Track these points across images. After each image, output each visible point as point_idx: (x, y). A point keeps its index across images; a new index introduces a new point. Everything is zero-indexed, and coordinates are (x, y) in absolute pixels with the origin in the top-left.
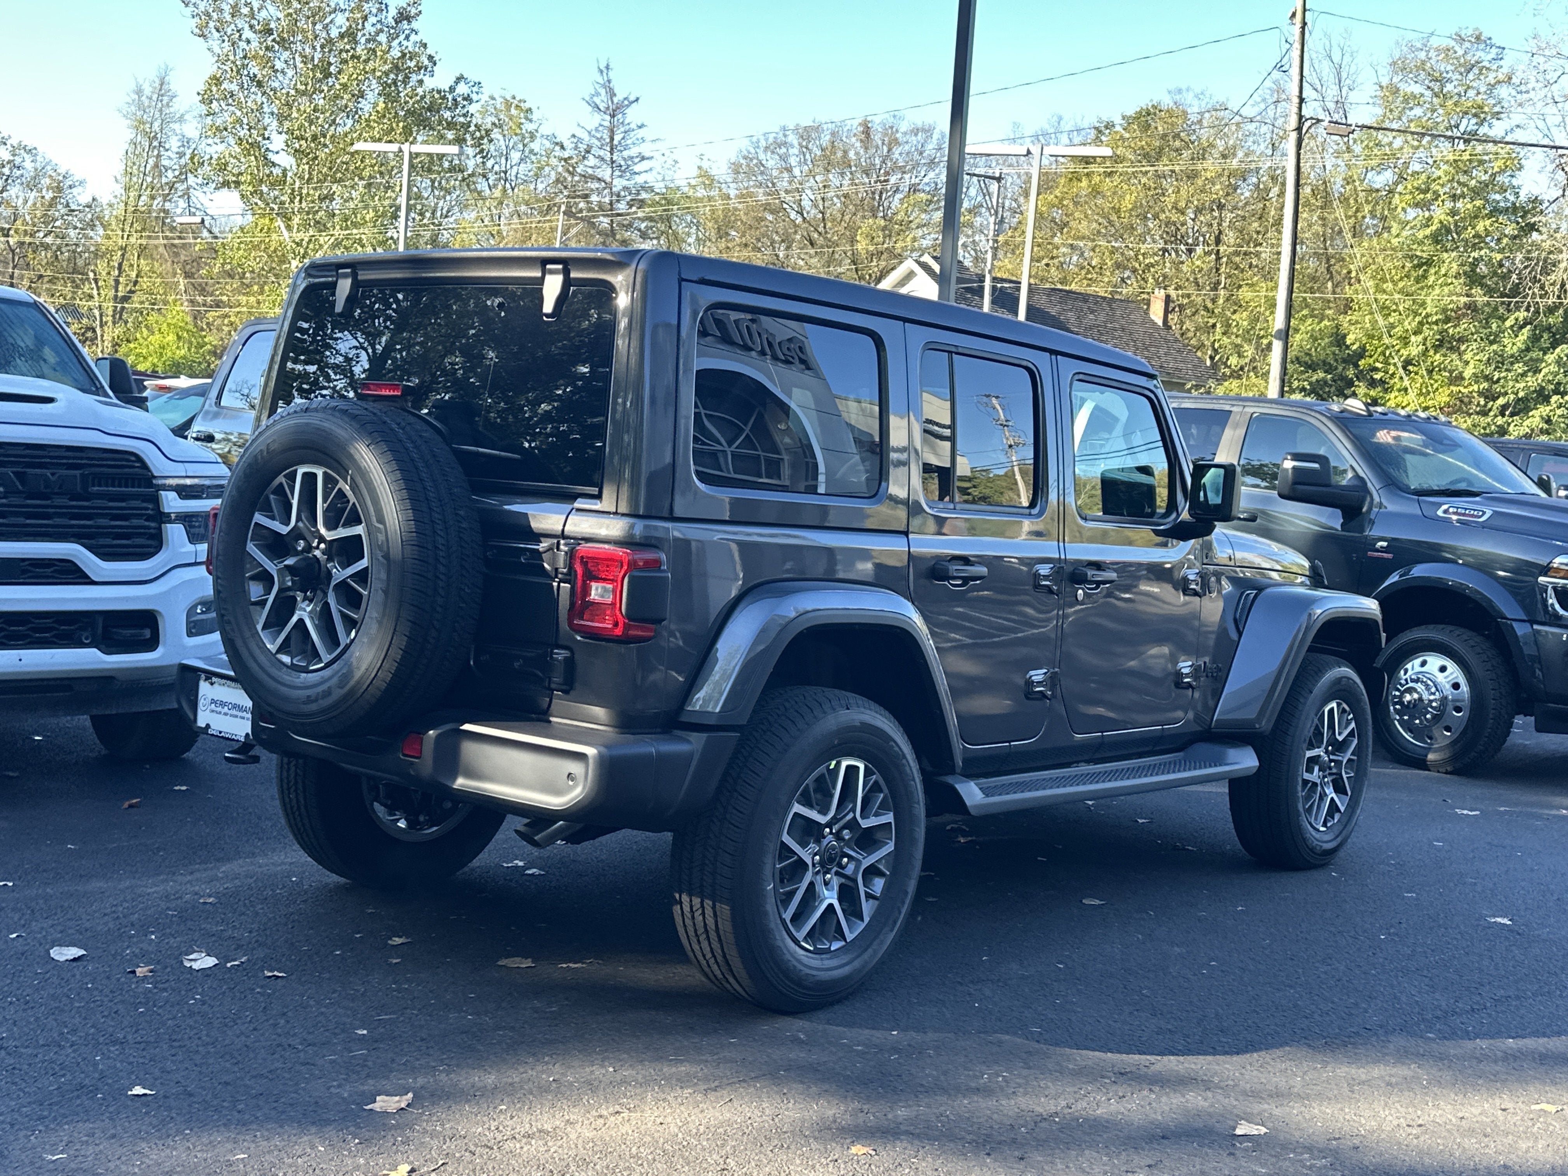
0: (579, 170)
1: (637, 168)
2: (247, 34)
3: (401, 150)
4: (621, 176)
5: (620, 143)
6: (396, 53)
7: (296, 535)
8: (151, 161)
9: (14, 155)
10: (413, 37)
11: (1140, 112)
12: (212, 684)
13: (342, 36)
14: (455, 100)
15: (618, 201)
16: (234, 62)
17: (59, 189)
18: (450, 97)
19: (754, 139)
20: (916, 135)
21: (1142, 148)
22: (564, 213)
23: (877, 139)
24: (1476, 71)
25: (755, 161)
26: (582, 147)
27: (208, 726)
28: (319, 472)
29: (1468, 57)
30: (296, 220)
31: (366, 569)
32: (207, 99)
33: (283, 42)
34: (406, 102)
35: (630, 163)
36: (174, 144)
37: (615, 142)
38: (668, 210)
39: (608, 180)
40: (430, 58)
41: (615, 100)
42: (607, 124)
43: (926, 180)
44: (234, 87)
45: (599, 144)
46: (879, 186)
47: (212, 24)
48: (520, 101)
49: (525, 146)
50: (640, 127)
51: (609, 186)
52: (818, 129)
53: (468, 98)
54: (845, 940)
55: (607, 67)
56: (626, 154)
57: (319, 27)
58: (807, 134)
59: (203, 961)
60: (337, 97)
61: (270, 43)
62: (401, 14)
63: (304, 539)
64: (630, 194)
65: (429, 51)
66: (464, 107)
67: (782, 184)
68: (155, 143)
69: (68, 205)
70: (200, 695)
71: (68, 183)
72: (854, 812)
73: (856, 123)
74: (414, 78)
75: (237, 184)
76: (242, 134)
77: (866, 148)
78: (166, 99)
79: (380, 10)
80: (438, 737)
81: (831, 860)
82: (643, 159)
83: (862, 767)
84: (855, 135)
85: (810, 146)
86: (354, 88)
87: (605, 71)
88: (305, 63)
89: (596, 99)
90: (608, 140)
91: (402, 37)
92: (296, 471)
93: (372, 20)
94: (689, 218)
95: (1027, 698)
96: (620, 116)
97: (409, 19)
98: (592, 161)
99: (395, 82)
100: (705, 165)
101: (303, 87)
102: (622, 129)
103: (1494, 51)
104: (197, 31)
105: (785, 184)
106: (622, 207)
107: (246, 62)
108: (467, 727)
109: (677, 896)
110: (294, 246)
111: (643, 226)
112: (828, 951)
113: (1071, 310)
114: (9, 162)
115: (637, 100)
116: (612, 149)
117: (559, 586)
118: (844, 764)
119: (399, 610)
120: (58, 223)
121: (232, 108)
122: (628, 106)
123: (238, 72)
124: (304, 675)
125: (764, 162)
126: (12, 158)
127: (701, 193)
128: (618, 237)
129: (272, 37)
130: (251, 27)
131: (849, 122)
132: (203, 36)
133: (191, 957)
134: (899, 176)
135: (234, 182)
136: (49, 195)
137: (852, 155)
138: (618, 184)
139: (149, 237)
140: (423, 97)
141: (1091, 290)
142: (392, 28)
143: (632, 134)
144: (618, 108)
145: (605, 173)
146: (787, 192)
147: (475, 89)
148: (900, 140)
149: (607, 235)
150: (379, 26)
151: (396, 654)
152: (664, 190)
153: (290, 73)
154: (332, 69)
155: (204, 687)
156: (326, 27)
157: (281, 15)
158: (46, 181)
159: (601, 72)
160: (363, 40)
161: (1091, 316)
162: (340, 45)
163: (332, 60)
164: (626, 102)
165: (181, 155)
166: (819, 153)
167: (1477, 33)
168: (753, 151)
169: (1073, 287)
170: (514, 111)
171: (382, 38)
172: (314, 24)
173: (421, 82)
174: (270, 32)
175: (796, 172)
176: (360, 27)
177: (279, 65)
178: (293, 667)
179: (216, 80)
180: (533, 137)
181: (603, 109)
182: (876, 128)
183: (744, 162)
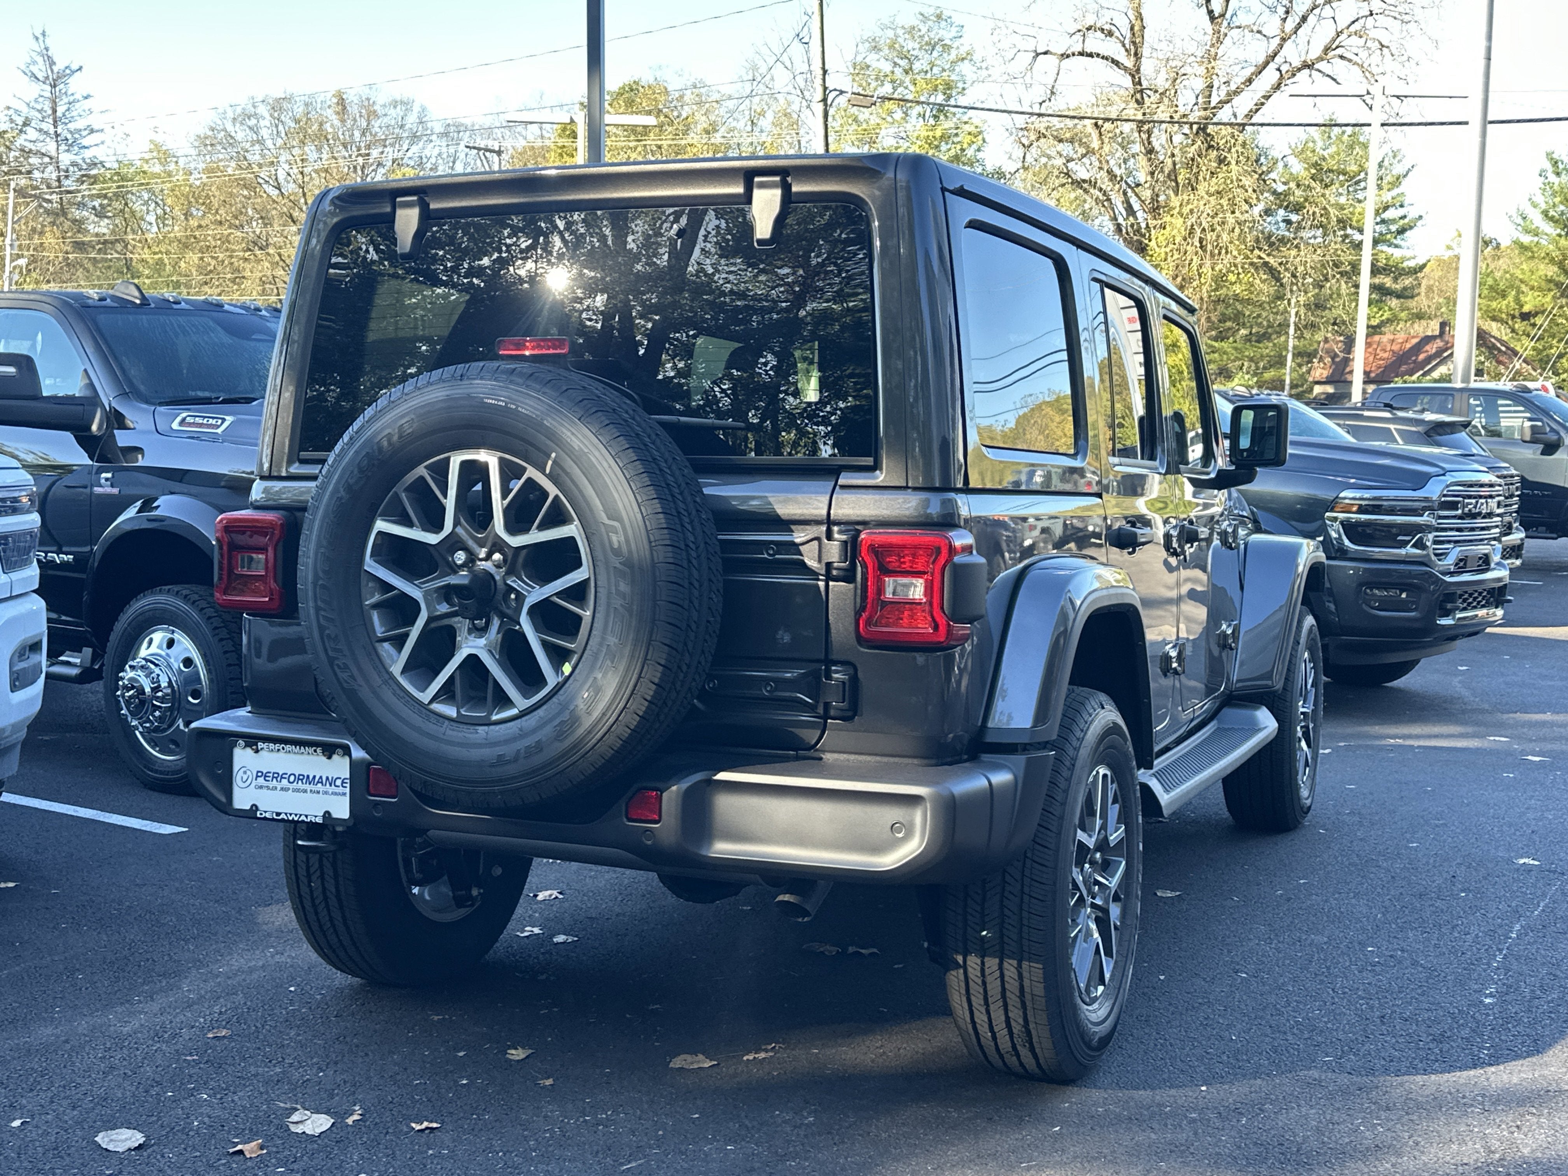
0: (19, 146)
1: (85, 142)
4: (68, 151)
5: (64, 115)
7: (453, 543)
11: (623, 88)
12: (257, 751)
15: (67, 177)
19: (221, 110)
20: (395, 107)
22: (15, 190)
23: (354, 110)
24: (939, 48)
25: (223, 133)
26: (20, 121)
27: (254, 807)
28: (490, 459)
29: (932, 35)
31: (586, 582)
35: (77, 136)
37: (59, 114)
38: (123, 186)
39: (53, 153)
41: (55, 69)
42: (48, 95)
43: (409, 154)
45: (40, 116)
46: (360, 160)
50: (86, 98)
51: (55, 161)
52: (288, 99)
54: (1104, 983)
55: (44, 34)
56: (71, 126)
58: (278, 106)
63: (466, 549)
64: (80, 170)
67: (255, 157)
70: (236, 768)
73: (329, 95)
77: (343, 121)
80: (682, 793)
82: (92, 131)
83: (1109, 775)
84: (329, 107)
85: (283, 118)
87: (41, 38)
89: (32, 68)
90: (50, 112)
92: (447, 461)
94: (146, 196)
95: (1165, 676)
96: (62, 86)
98: (32, 134)
100: (159, 139)
102: (66, 100)
103: (954, 29)
105: (257, 157)
106: (69, 184)
108: (723, 776)
109: (960, 959)
111: (96, 203)
112: (1096, 999)
115: (80, 69)
116: (55, 121)
117: (827, 586)
118: (1101, 774)
119: (651, 633)
122: (70, 75)
124: (481, 729)
125: (233, 134)
127: (157, 169)
128: (70, 216)
131: (323, 95)
134: (380, 150)
137: (328, 127)
138: (65, 160)
143: (77, 105)
144: (59, 77)
145: (51, 147)
146: (260, 166)
148: (379, 112)
149: (57, 215)
152: (116, 166)
155: (242, 757)
159: (37, 39)
164: (68, 71)
166: (293, 125)
167: (938, 12)
168: (220, 122)
175: (269, 143)
178: (460, 721)
181: (41, 79)
182: (351, 97)
183: (210, 133)
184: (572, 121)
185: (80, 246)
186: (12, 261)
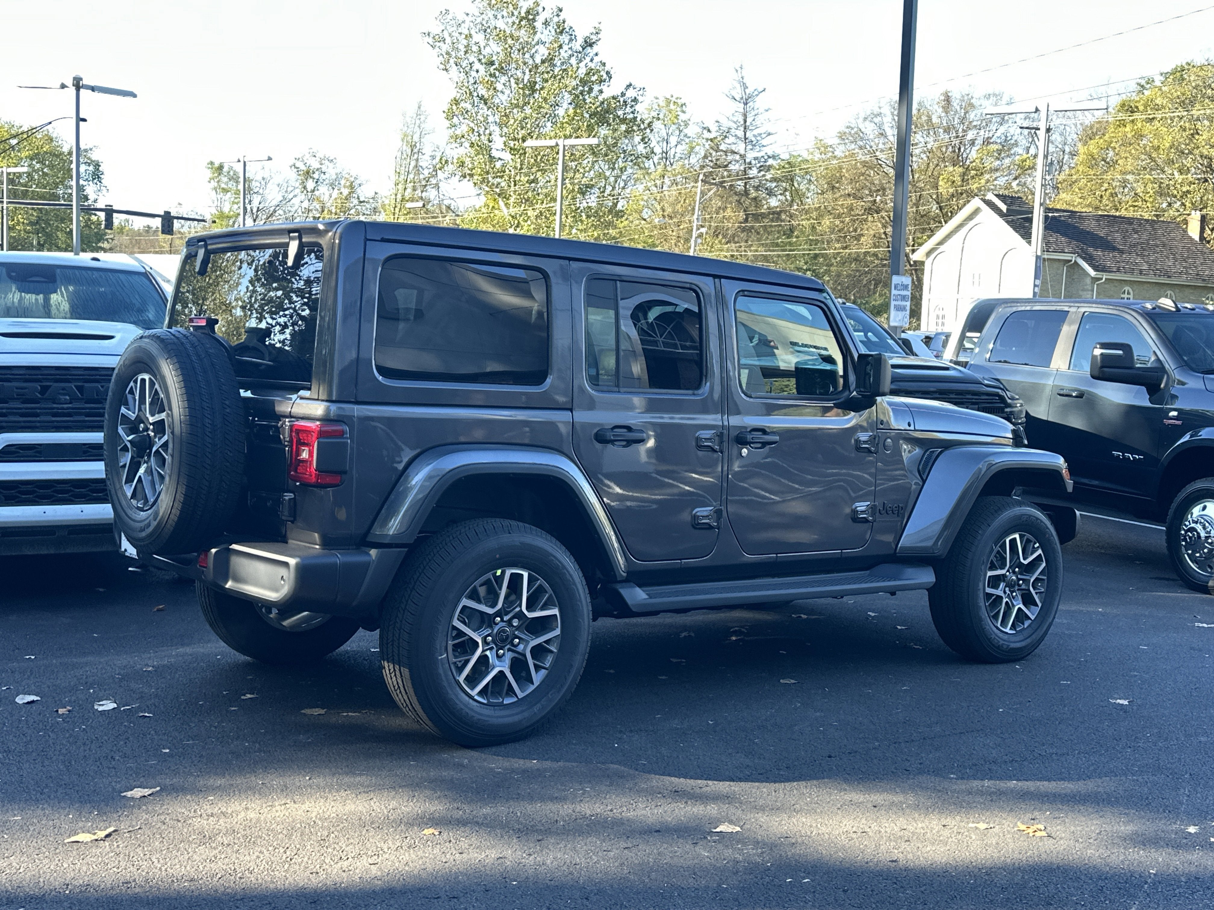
0: (721, 148)
1: (764, 142)
2: (477, 66)
3: (557, 145)
4: (752, 149)
5: (751, 124)
6: (582, 71)
7: (139, 420)
8: (413, 163)
9: (321, 164)
10: (596, 59)
11: (1176, 69)
13: (543, 62)
14: (625, 102)
15: (750, 168)
16: (467, 88)
17: (351, 186)
18: (622, 100)
20: (988, 99)
21: (1178, 97)
22: (702, 181)
23: (955, 104)
25: (856, 130)
26: (724, 129)
27: (126, 550)
30: (512, 200)
31: (167, 441)
32: (450, 115)
33: (501, 70)
34: (590, 108)
35: (759, 138)
36: (428, 150)
37: (748, 124)
38: (792, 171)
39: (742, 152)
40: (608, 73)
41: (747, 91)
42: (741, 110)
43: (998, 134)
44: (468, 106)
45: (735, 126)
46: (958, 142)
47: (452, 61)
48: (677, 98)
49: (680, 131)
50: (766, 111)
51: (743, 157)
53: (635, 100)
54: (517, 697)
55: (741, 67)
56: (756, 132)
57: (527, 56)
59: (108, 705)
60: (540, 107)
61: (492, 72)
62: (586, 41)
63: (143, 423)
64: (759, 162)
65: (606, 69)
66: (632, 107)
68: (416, 150)
69: (358, 198)
71: (358, 182)
72: (521, 607)
73: (939, 95)
74: (596, 88)
75: (471, 175)
76: (473, 139)
77: (947, 113)
78: (423, 118)
79: (571, 40)
80: (216, 552)
81: (503, 641)
82: (769, 134)
83: (526, 575)
84: (938, 103)
86: (552, 99)
87: (739, 69)
88: (517, 84)
89: (732, 92)
90: (742, 122)
91: (588, 59)
93: (565, 47)
95: (695, 528)
96: (751, 103)
97: (591, 45)
98: (730, 139)
99: (582, 93)
101: (516, 102)
102: (753, 113)
104: (442, 67)
105: (881, 146)
106: (753, 172)
107: (476, 86)
108: (235, 547)
110: (511, 218)
111: (771, 185)
112: (501, 705)
113: (1117, 232)
114: (317, 170)
115: (764, 90)
116: (745, 128)
118: (509, 572)
120: (352, 212)
121: (466, 121)
122: (757, 95)
123: (471, 93)
125: (863, 130)
126: (319, 166)
127: (817, 156)
128: (751, 195)
129: (494, 67)
130: (480, 60)
132: (446, 70)
133: (101, 703)
134: (975, 132)
135: (469, 174)
136: (346, 192)
137: (935, 120)
138: (750, 156)
139: (412, 218)
140: (603, 103)
141: (1137, 215)
142: (580, 52)
143: (760, 116)
144: (749, 98)
145: (740, 147)
146: (882, 152)
147: (641, 92)
148: (975, 104)
149: (741, 195)
150: (570, 52)
151: (180, 497)
152: (788, 157)
153: (507, 92)
154: (537, 87)
156: (532, 57)
157: (499, 50)
158: (343, 182)
159: (737, 70)
160: (559, 64)
161: (1136, 236)
162: (542, 69)
163: (538, 80)
164: (756, 93)
165: (433, 157)
168: (854, 122)
169: (1123, 213)
170: (672, 106)
171: (573, 61)
172: (524, 54)
173: (601, 92)
174: (492, 63)
175: (890, 135)
176: (557, 54)
177: (499, 87)
179: (456, 102)
180: (686, 125)
181: (738, 99)
182: (955, 96)
183: (847, 131)
184: (1037, 110)
185: (758, 217)
186: (698, 229)
